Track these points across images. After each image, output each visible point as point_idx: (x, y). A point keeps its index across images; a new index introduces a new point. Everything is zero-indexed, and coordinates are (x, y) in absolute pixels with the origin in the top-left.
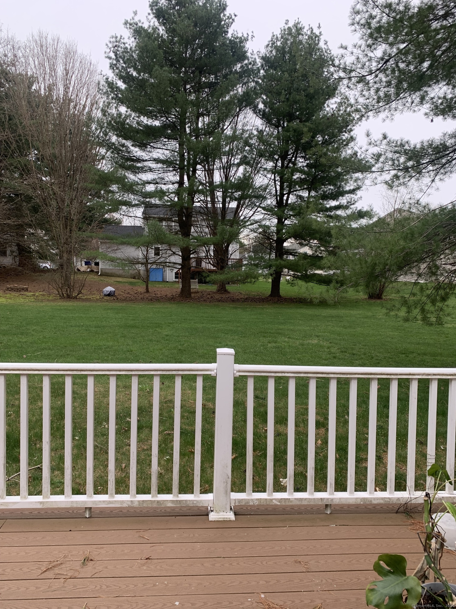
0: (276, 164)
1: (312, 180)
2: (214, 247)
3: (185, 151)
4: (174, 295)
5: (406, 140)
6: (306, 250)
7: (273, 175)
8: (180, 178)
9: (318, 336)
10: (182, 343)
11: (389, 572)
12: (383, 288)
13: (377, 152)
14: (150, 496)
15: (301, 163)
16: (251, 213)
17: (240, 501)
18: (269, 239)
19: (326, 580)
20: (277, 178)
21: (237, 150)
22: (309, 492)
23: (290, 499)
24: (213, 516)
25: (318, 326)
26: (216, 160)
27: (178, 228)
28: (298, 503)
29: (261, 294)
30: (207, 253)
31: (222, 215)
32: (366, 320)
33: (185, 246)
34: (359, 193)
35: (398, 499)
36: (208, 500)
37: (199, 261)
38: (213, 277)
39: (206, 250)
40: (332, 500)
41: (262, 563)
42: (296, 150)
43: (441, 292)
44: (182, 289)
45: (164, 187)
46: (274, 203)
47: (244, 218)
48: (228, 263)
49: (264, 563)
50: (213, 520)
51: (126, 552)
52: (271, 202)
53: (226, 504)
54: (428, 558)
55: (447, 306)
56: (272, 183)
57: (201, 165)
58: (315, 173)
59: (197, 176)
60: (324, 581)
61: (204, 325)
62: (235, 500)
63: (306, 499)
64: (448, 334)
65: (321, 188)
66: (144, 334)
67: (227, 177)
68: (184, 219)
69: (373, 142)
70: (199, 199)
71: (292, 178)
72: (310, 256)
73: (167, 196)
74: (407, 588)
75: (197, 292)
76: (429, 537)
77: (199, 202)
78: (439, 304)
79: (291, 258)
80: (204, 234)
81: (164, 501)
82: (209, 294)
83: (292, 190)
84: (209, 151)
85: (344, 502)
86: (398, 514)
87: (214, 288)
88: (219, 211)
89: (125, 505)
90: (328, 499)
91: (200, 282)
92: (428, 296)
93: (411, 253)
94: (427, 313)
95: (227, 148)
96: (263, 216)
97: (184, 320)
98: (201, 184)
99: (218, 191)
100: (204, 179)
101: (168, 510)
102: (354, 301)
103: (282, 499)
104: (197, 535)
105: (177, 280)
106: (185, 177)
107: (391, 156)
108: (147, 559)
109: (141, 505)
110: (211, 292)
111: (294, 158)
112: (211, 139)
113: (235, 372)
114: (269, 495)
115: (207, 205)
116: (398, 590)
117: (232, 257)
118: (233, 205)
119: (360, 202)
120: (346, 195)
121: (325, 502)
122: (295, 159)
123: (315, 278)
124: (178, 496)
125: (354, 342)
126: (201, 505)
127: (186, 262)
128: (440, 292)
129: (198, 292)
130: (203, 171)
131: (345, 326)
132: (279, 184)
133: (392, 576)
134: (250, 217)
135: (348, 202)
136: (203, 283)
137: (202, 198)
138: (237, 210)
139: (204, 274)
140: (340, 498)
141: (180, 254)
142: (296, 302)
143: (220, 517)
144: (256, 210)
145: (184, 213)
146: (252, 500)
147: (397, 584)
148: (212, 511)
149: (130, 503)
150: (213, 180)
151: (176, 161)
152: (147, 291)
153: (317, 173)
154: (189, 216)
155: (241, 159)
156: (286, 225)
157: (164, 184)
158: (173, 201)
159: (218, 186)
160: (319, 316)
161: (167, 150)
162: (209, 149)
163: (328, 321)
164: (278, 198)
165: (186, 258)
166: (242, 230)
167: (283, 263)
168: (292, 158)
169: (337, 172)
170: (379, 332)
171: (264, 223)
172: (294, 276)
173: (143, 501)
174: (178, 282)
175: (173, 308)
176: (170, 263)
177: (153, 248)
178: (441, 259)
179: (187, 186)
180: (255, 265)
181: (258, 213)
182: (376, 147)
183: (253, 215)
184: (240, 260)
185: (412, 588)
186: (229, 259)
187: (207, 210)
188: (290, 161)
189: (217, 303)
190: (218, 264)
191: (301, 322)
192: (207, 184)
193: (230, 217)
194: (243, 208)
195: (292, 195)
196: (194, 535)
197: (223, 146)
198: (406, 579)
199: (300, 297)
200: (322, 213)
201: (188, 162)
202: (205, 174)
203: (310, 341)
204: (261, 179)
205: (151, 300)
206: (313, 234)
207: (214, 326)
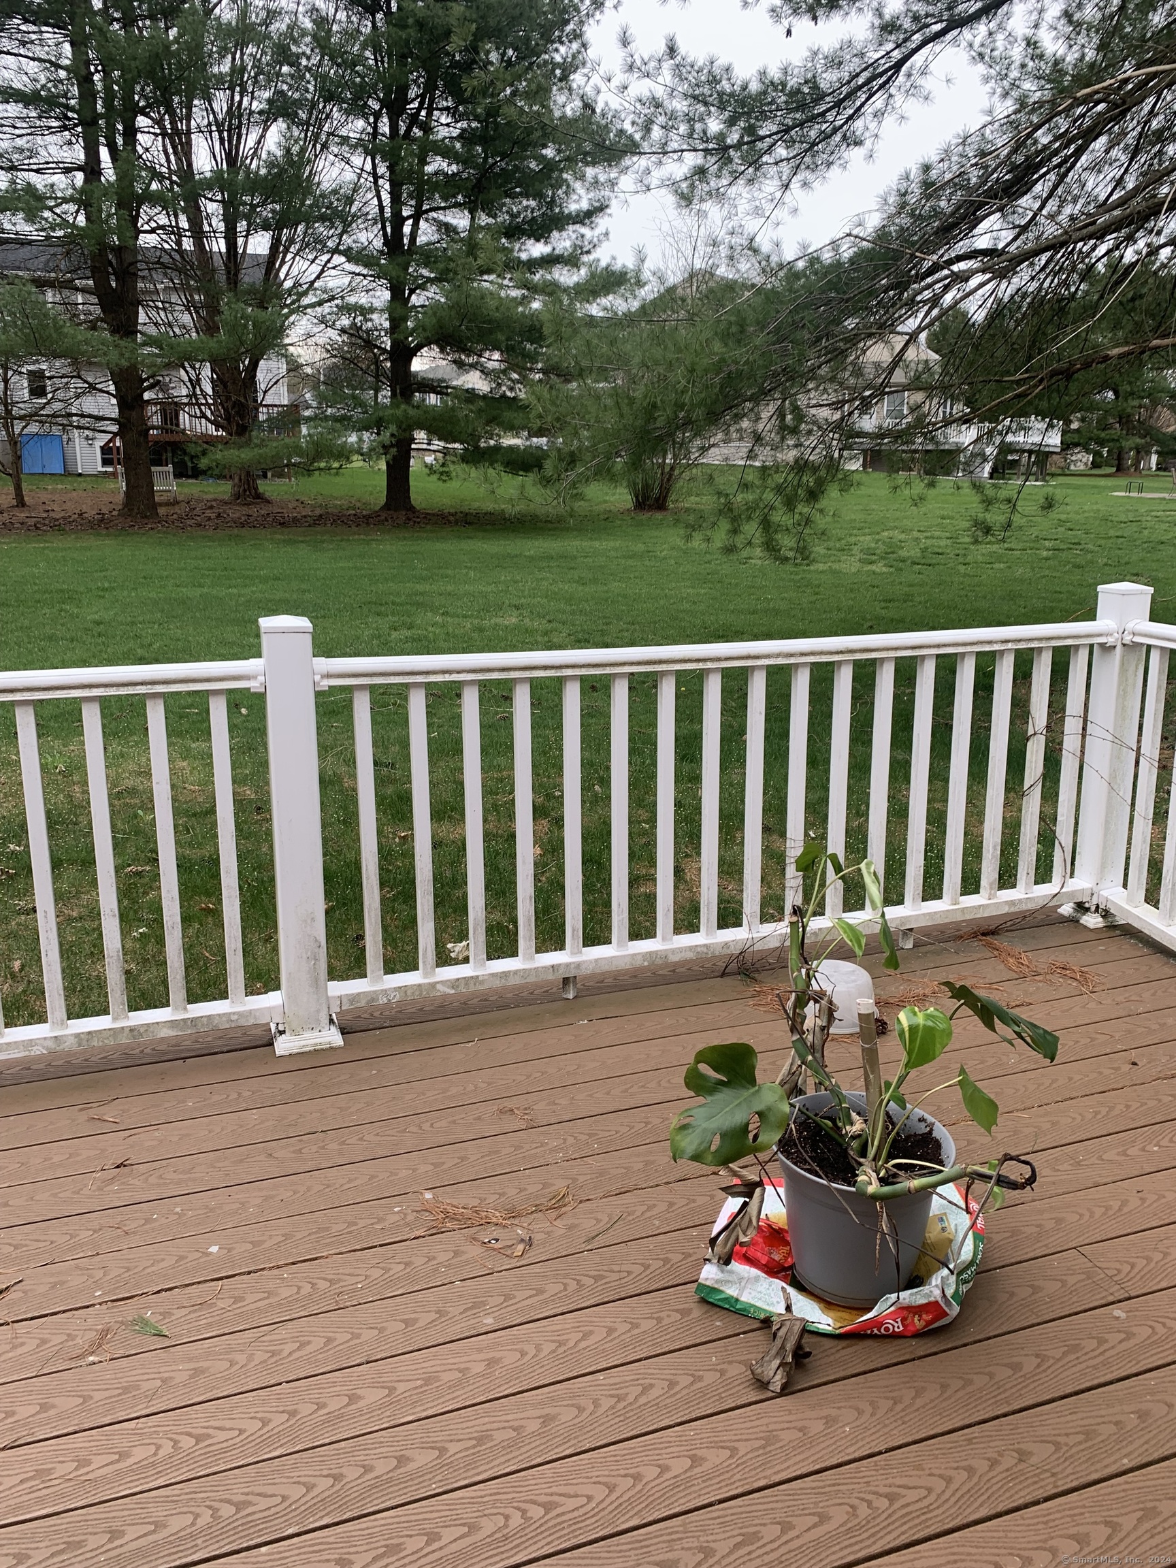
0: (375, 128)
1: (479, 180)
2: (213, 371)
3: (92, 68)
4: (105, 511)
5: (722, 62)
6: (475, 381)
7: (369, 158)
8: (87, 154)
9: (517, 607)
10: (147, 641)
11: (721, 1083)
12: (668, 480)
13: (648, 94)
14: (108, 1018)
15: (446, 128)
16: (315, 269)
17: (353, 998)
18: (369, 344)
19: (575, 1138)
20: (382, 169)
21: (257, 75)
22: (524, 955)
23: (477, 977)
24: (283, 1046)
25: (516, 582)
26: (196, 102)
27: (97, 311)
28: (498, 983)
29: (358, 505)
30: (194, 388)
31: (229, 273)
32: (630, 562)
33: (125, 363)
34: (602, 222)
35: (726, 945)
36: (269, 1008)
37: (171, 410)
38: (219, 455)
39: (190, 380)
40: (578, 965)
41: (420, 1128)
42: (430, 88)
43: (809, 480)
44: (127, 493)
45: (38, 181)
46: (378, 243)
47: (294, 286)
48: (256, 416)
49: (426, 1126)
50: (287, 1053)
51: (56, 1159)
52: (369, 237)
53: (318, 1011)
54: (799, 1045)
55: (821, 511)
56: (369, 184)
57: (147, 115)
58: (486, 159)
59: (140, 150)
60: (571, 1140)
61: (205, 590)
62: (340, 997)
63: (516, 972)
64: (818, 586)
65: (504, 204)
66: (27, 623)
67: (232, 159)
68: (114, 284)
69: (638, 62)
70: (153, 225)
71: (423, 174)
72: (485, 397)
73: (51, 209)
74: (758, 1109)
75: (176, 503)
76: (801, 1002)
77: (153, 231)
78: (803, 508)
79: (433, 399)
80: (177, 330)
81: (147, 1025)
82: (211, 507)
83: (425, 207)
84: (170, 69)
85: (606, 968)
86: (726, 979)
87: (223, 489)
88: (218, 263)
89: (37, 1051)
90: (568, 965)
91: (179, 474)
92: (779, 489)
93: (740, 374)
94: (776, 531)
95: (225, 67)
96: (347, 280)
97: (145, 578)
98: (156, 175)
99: (211, 200)
100: (163, 161)
101: (163, 1047)
102: (602, 517)
103: (458, 979)
104: (246, 1094)
105: (110, 469)
106: (104, 153)
107: (685, 109)
108: (118, 1167)
109: (84, 1043)
110: (215, 500)
111: (423, 113)
112: (173, 33)
113: (317, 678)
114: (425, 975)
115: (179, 243)
116: (739, 1118)
117: (269, 400)
118: (259, 244)
119: (605, 244)
120: (571, 228)
121: (562, 974)
122: (429, 114)
123: (499, 457)
124: (185, 1009)
125: (605, 617)
126: (251, 1022)
127: (134, 413)
128: (805, 479)
129: (178, 503)
130: (156, 135)
131: (580, 578)
132: (387, 186)
133: (725, 1089)
134: (312, 283)
135: (575, 246)
136: (188, 477)
137: (163, 220)
138: (271, 262)
139: (192, 449)
140: (596, 960)
141: (112, 388)
142: (456, 522)
143: (303, 1043)
144: (329, 261)
145: (110, 263)
146: (385, 992)
147: (739, 1104)
148: (282, 1033)
149: (50, 1044)
150: (190, 165)
151: (65, 96)
152: (21, 503)
153: (490, 160)
154: (128, 274)
155: (270, 101)
156: (414, 307)
157: (37, 171)
158: (74, 226)
159: (208, 184)
160: (516, 556)
161: (33, 59)
162: (169, 65)
163: (541, 569)
164: (389, 230)
165: (130, 401)
166: (292, 319)
167: (412, 412)
168: (419, 109)
169: (544, 157)
170: (662, 589)
171: (352, 300)
172: (445, 452)
173: (89, 1033)
174: (114, 474)
175: (106, 548)
176: (82, 416)
177: (24, 370)
178: (809, 391)
179: (113, 178)
180: (336, 419)
181: (333, 272)
182: (647, 80)
183: (318, 277)
184: (294, 408)
185: (769, 1109)
186: (261, 404)
187: (182, 257)
188: (414, 119)
189: (236, 531)
190: (228, 418)
191: (472, 574)
192: (174, 178)
193: (251, 277)
194: (289, 256)
195: (427, 220)
196: (239, 1094)
197: (210, 56)
198: (757, 1091)
199: (465, 509)
200: (509, 276)
201: (108, 104)
202: (164, 146)
203: (500, 620)
204: (335, 172)
205: (37, 528)
206: (491, 331)
207: (235, 591)
